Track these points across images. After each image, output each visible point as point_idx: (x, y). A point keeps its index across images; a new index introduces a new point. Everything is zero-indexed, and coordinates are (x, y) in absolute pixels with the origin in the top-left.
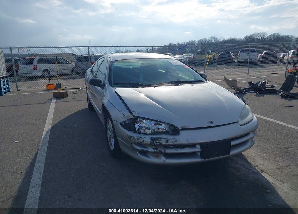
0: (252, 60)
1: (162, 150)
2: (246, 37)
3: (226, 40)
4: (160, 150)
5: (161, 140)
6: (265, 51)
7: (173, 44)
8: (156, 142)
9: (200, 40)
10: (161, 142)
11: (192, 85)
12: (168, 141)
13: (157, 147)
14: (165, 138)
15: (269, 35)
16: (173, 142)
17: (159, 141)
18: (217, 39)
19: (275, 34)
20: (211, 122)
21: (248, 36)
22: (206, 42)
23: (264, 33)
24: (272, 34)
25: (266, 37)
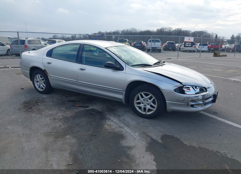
0: (157, 48)
2: (158, 30)
3: (143, 32)
6: (167, 42)
7: (102, 32)
9: (123, 30)
15: (174, 29)
18: (136, 30)
19: (178, 29)
21: (159, 29)
22: (128, 32)
23: (170, 28)
24: (176, 29)
25: (172, 31)
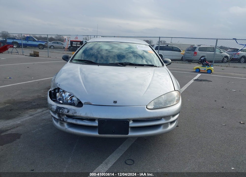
1: (65, 119)
4: (62, 119)
5: (64, 109)
8: (59, 111)
10: (63, 111)
11: (136, 68)
12: (69, 111)
13: (61, 115)
14: (67, 109)
16: (72, 113)
17: (62, 110)
20: (115, 102)
